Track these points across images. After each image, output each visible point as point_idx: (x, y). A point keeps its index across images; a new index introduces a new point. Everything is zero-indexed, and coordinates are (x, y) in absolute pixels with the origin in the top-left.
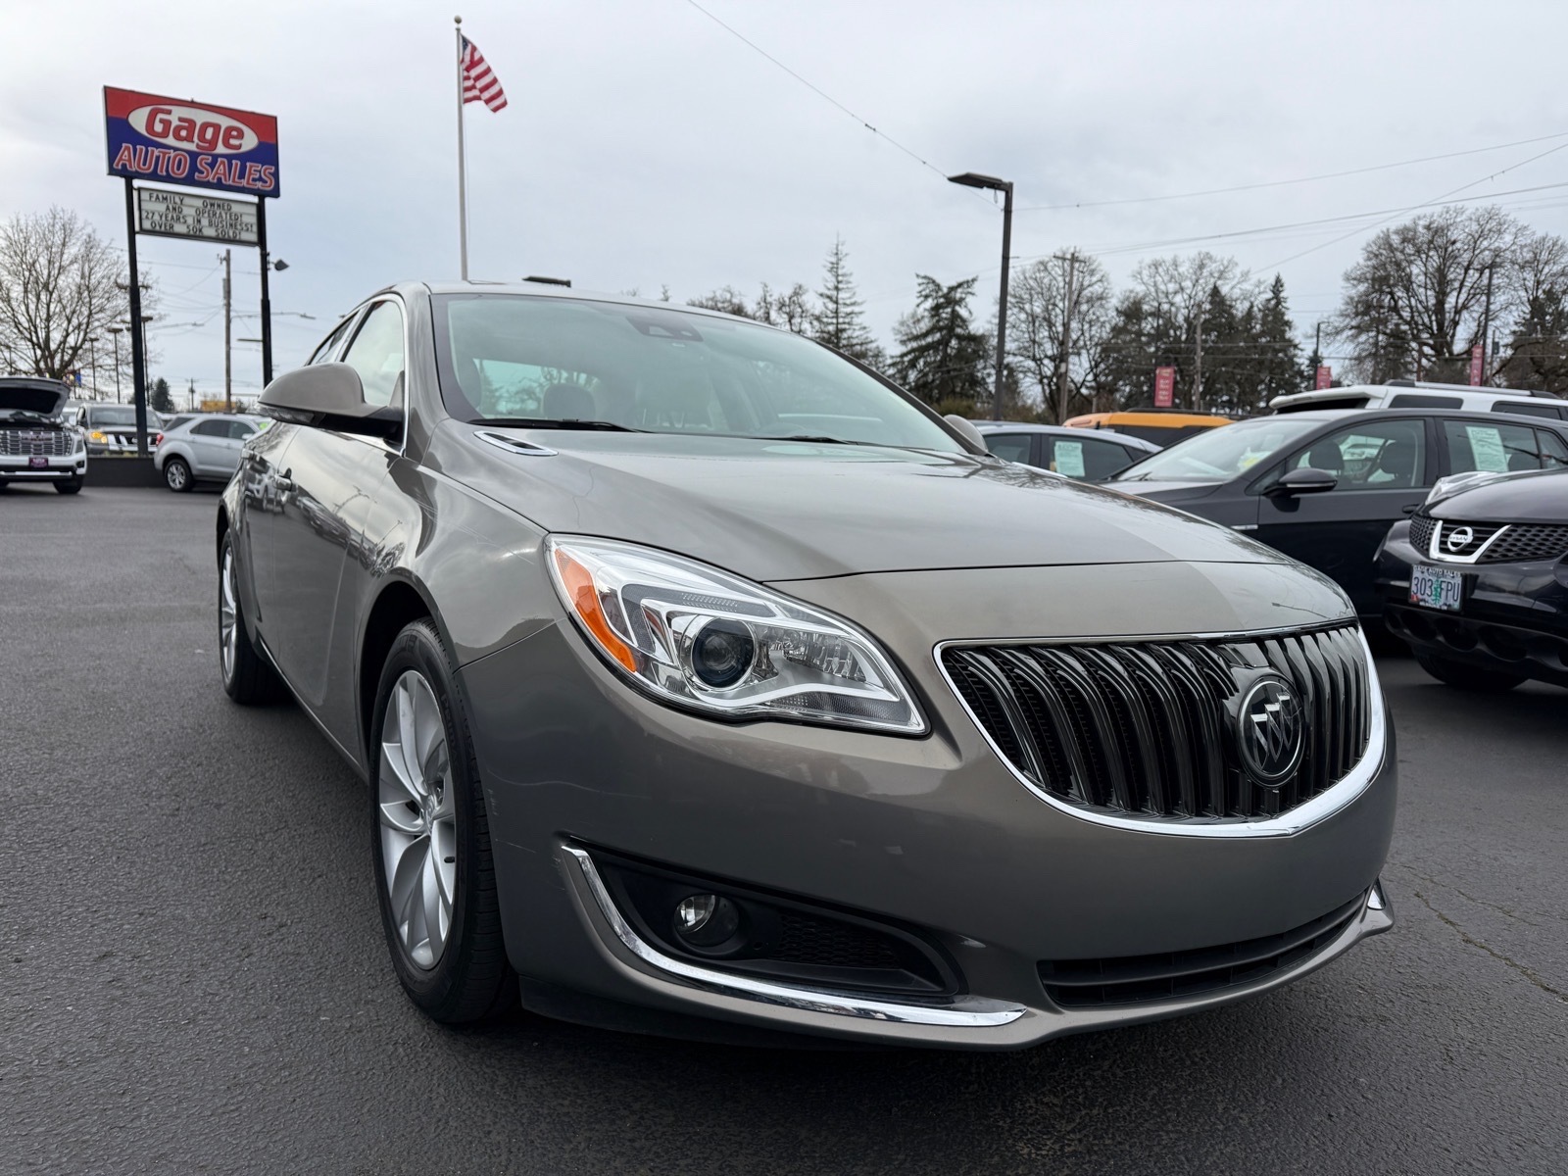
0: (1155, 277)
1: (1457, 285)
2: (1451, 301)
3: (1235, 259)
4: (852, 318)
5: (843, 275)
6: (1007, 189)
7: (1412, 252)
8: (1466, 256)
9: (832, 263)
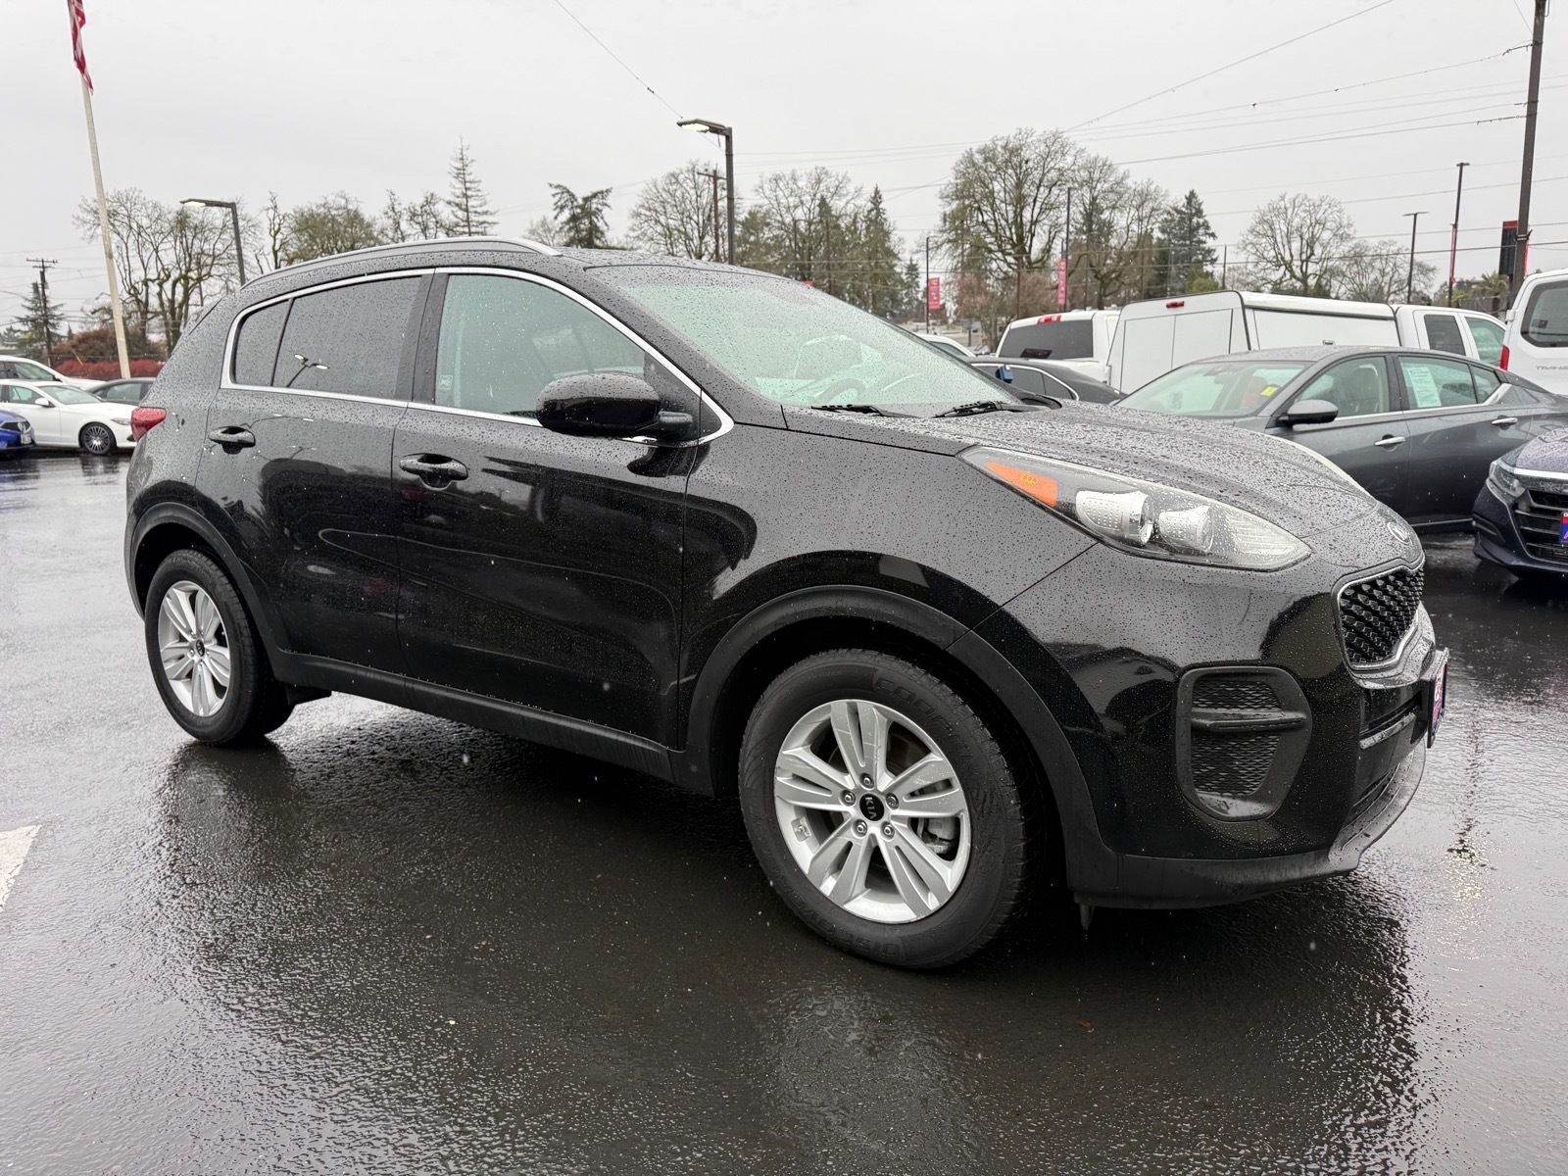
0: (775, 191)
1: (1031, 200)
2: (1027, 215)
3: (848, 175)
4: (485, 227)
5: (471, 182)
6: (728, 134)
7: (994, 170)
8: (1036, 175)
9: (458, 169)
